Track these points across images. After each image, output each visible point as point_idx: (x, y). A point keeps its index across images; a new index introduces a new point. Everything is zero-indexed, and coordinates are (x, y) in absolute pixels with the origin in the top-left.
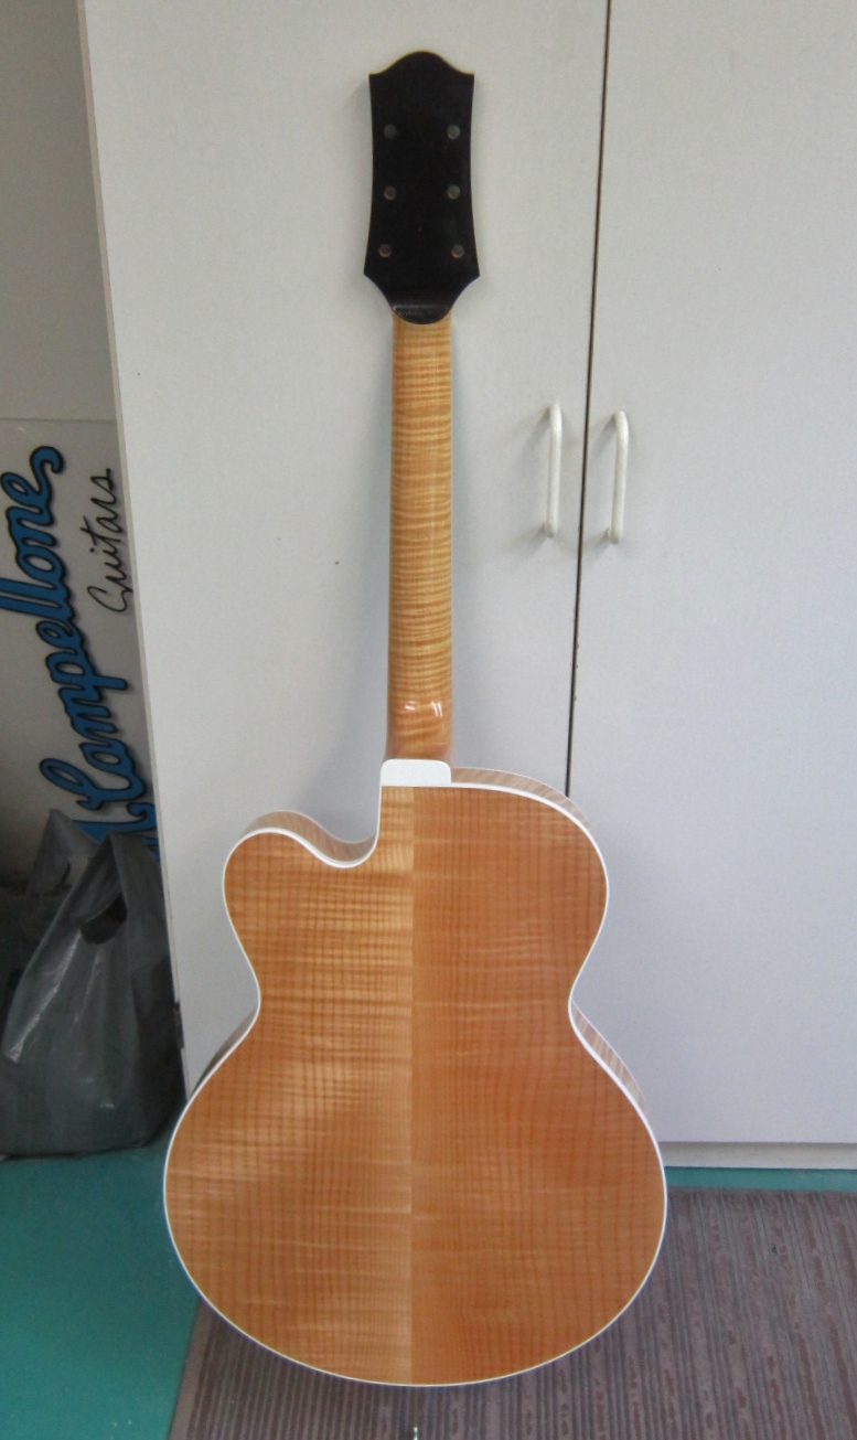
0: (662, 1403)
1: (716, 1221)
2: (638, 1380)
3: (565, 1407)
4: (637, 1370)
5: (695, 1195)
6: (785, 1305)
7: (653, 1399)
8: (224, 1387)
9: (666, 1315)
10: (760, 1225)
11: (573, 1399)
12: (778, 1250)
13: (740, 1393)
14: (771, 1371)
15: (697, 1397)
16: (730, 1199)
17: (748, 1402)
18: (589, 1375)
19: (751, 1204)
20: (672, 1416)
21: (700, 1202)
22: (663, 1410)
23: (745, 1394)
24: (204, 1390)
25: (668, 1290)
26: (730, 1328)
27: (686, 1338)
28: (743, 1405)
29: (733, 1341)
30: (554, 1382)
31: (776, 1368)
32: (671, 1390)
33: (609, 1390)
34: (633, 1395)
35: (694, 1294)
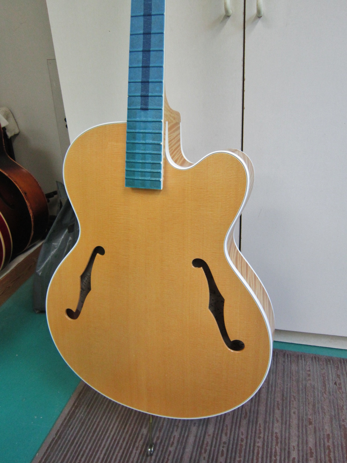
0: (271, 449)
1: (309, 368)
2: (262, 435)
3: (225, 443)
4: (262, 431)
5: (301, 356)
6: (338, 409)
7: (267, 446)
9: (280, 407)
10: (330, 372)
11: (229, 440)
12: (337, 383)
13: (311, 449)
14: (328, 442)
15: (289, 448)
16: (317, 359)
17: (314, 455)
18: (239, 427)
19: (327, 363)
20: (275, 456)
21: (303, 359)
22: (271, 452)
23: (314, 451)
25: (283, 395)
26: (310, 417)
27: (288, 419)
28: (312, 456)
29: (310, 423)
31: (331, 440)
32: (277, 443)
33: (247, 438)
34: (258, 442)
35: (295, 399)
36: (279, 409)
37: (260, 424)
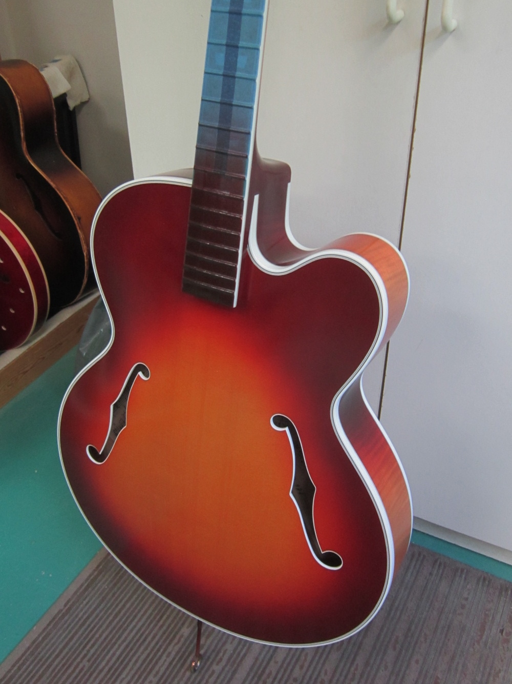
1: (469, 594)
4: (358, 676)
5: (462, 571)
6: (489, 675)
8: (106, 577)
9: (398, 646)
10: (501, 609)
11: (304, 678)
12: (505, 632)
16: (487, 582)
18: (325, 662)
19: (500, 593)
21: (464, 576)
25: (409, 629)
26: (440, 675)
27: (404, 669)
35: (426, 639)
36: (395, 648)
37: (357, 665)
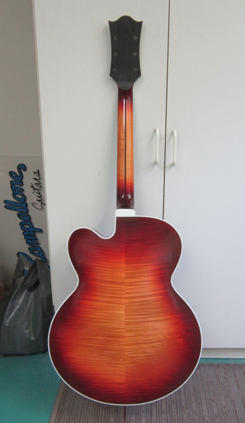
0: (193, 417)
2: (186, 411)
3: (165, 419)
4: (186, 409)
5: (201, 365)
6: (228, 392)
7: (190, 416)
9: (194, 395)
10: (221, 372)
11: (167, 416)
12: (226, 378)
13: (216, 415)
14: (225, 409)
15: (203, 416)
16: (211, 366)
17: (218, 417)
18: (171, 410)
19: (218, 367)
20: (196, 421)
22: (193, 419)
23: (217, 415)
24: (58, 414)
25: (194, 388)
26: (213, 398)
27: (200, 401)
28: (217, 418)
29: (213, 401)
30: (161, 412)
31: (226, 409)
32: (196, 414)
33: (177, 414)
34: (185, 415)
35: (202, 390)
36: (193, 396)
37: (183, 406)
